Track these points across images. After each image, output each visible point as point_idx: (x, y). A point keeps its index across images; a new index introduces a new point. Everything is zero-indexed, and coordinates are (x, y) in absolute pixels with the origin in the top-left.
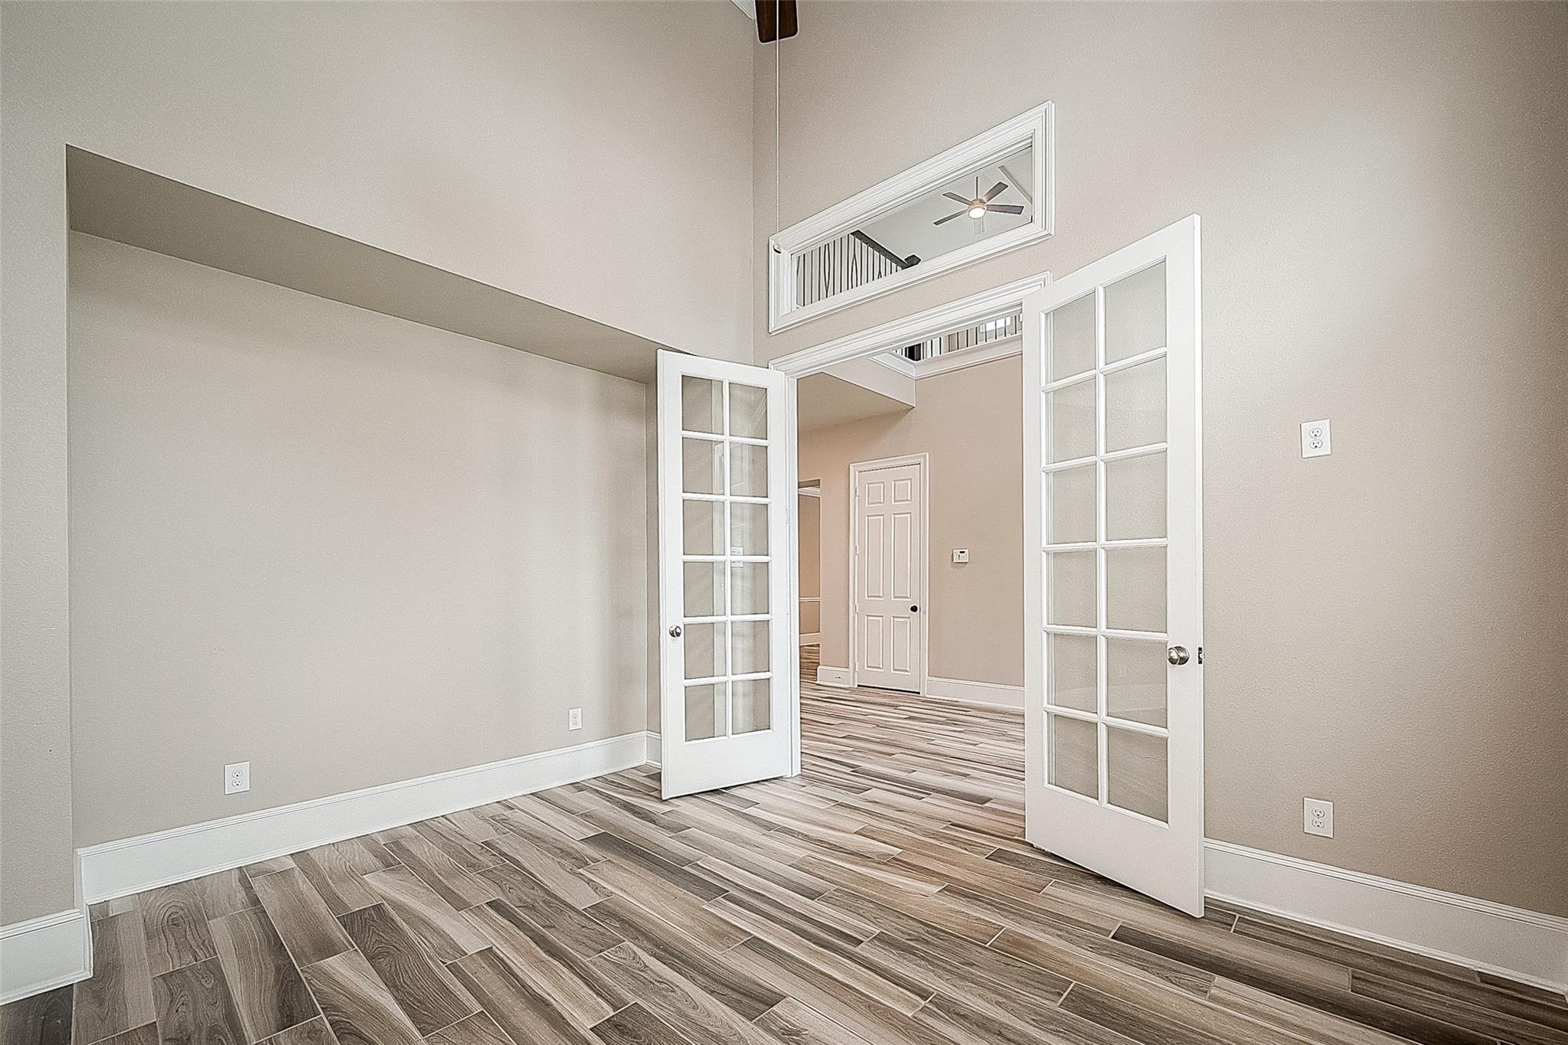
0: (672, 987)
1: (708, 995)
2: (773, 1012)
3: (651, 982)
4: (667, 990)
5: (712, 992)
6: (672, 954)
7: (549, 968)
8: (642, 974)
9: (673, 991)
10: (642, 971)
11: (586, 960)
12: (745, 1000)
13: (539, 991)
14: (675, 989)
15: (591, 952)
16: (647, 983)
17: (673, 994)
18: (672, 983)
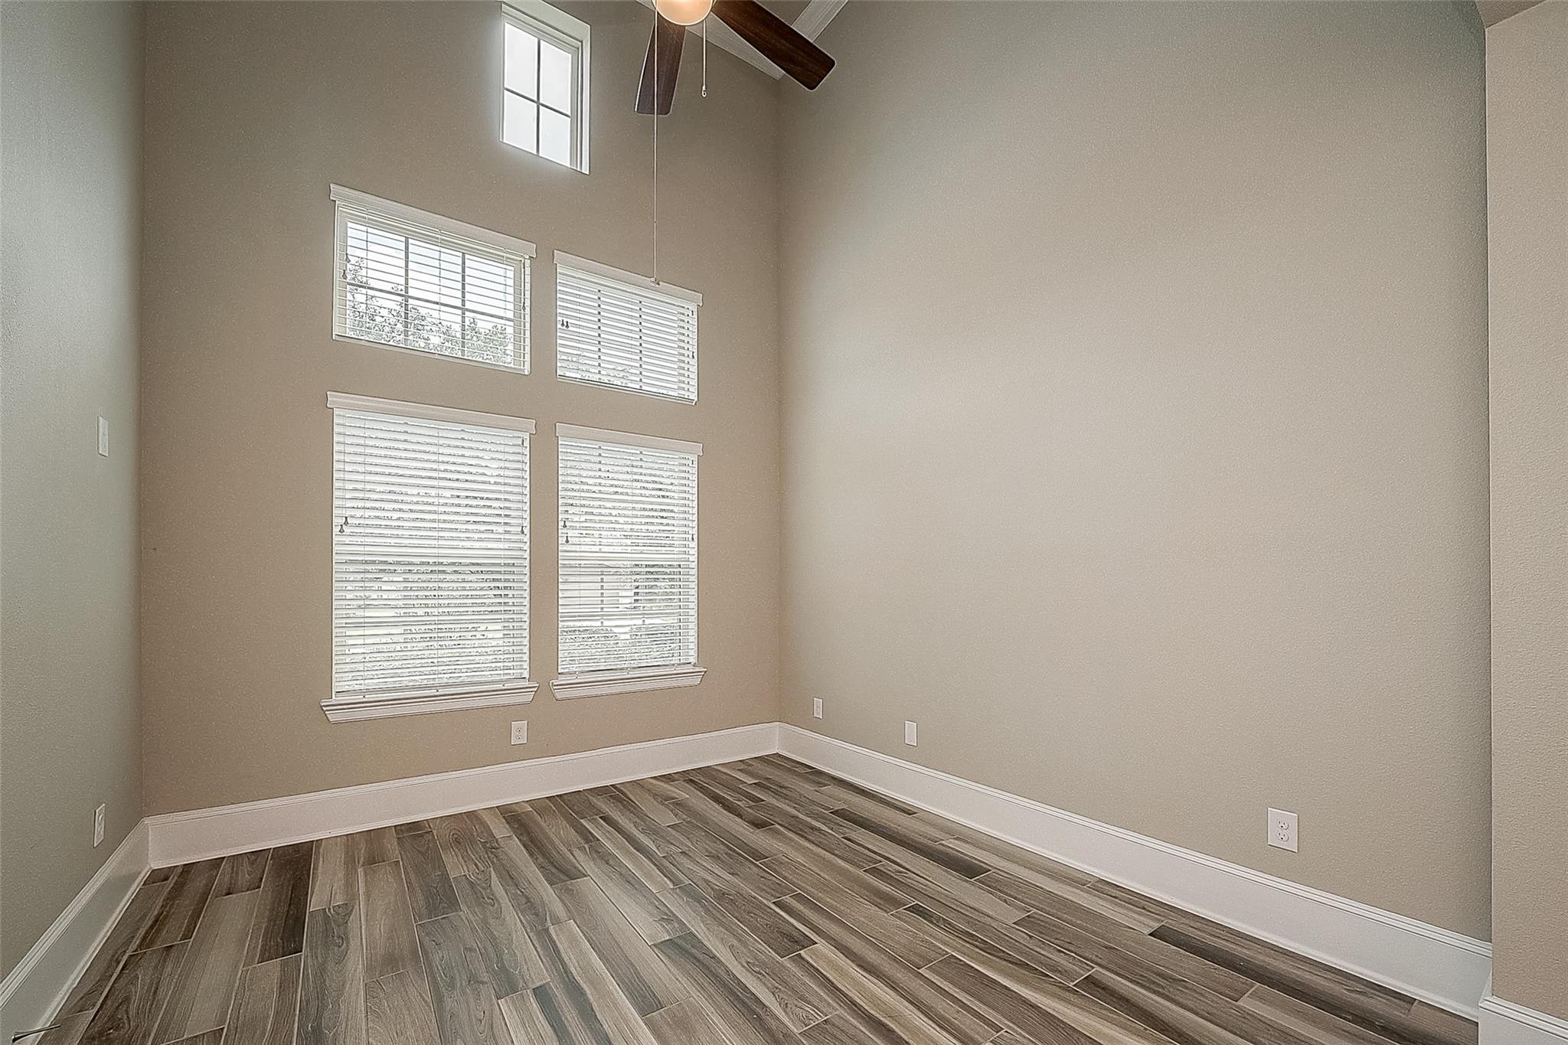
0: (749, 967)
1: (718, 955)
2: (670, 935)
3: (768, 974)
4: (754, 965)
5: (714, 957)
6: (744, 1003)
7: (876, 1006)
8: (777, 985)
9: (748, 963)
10: (777, 988)
11: (841, 1011)
12: (688, 947)
13: (876, 981)
14: (746, 966)
15: (837, 1022)
16: (773, 975)
17: (749, 960)
18: (748, 970)
